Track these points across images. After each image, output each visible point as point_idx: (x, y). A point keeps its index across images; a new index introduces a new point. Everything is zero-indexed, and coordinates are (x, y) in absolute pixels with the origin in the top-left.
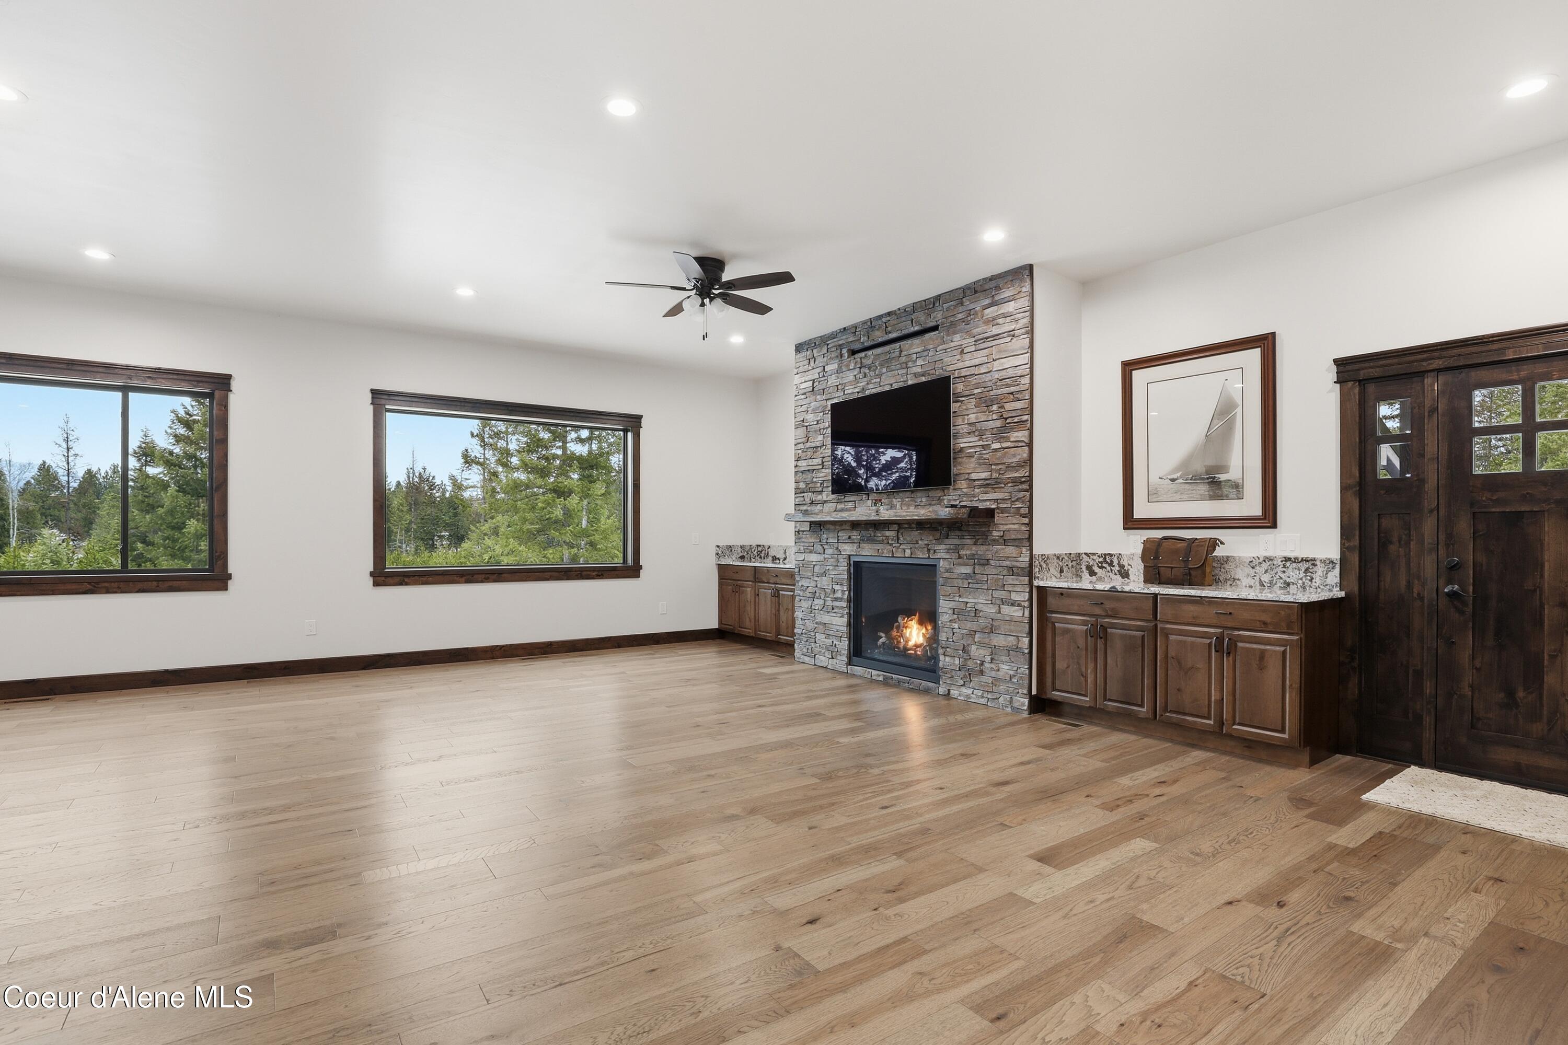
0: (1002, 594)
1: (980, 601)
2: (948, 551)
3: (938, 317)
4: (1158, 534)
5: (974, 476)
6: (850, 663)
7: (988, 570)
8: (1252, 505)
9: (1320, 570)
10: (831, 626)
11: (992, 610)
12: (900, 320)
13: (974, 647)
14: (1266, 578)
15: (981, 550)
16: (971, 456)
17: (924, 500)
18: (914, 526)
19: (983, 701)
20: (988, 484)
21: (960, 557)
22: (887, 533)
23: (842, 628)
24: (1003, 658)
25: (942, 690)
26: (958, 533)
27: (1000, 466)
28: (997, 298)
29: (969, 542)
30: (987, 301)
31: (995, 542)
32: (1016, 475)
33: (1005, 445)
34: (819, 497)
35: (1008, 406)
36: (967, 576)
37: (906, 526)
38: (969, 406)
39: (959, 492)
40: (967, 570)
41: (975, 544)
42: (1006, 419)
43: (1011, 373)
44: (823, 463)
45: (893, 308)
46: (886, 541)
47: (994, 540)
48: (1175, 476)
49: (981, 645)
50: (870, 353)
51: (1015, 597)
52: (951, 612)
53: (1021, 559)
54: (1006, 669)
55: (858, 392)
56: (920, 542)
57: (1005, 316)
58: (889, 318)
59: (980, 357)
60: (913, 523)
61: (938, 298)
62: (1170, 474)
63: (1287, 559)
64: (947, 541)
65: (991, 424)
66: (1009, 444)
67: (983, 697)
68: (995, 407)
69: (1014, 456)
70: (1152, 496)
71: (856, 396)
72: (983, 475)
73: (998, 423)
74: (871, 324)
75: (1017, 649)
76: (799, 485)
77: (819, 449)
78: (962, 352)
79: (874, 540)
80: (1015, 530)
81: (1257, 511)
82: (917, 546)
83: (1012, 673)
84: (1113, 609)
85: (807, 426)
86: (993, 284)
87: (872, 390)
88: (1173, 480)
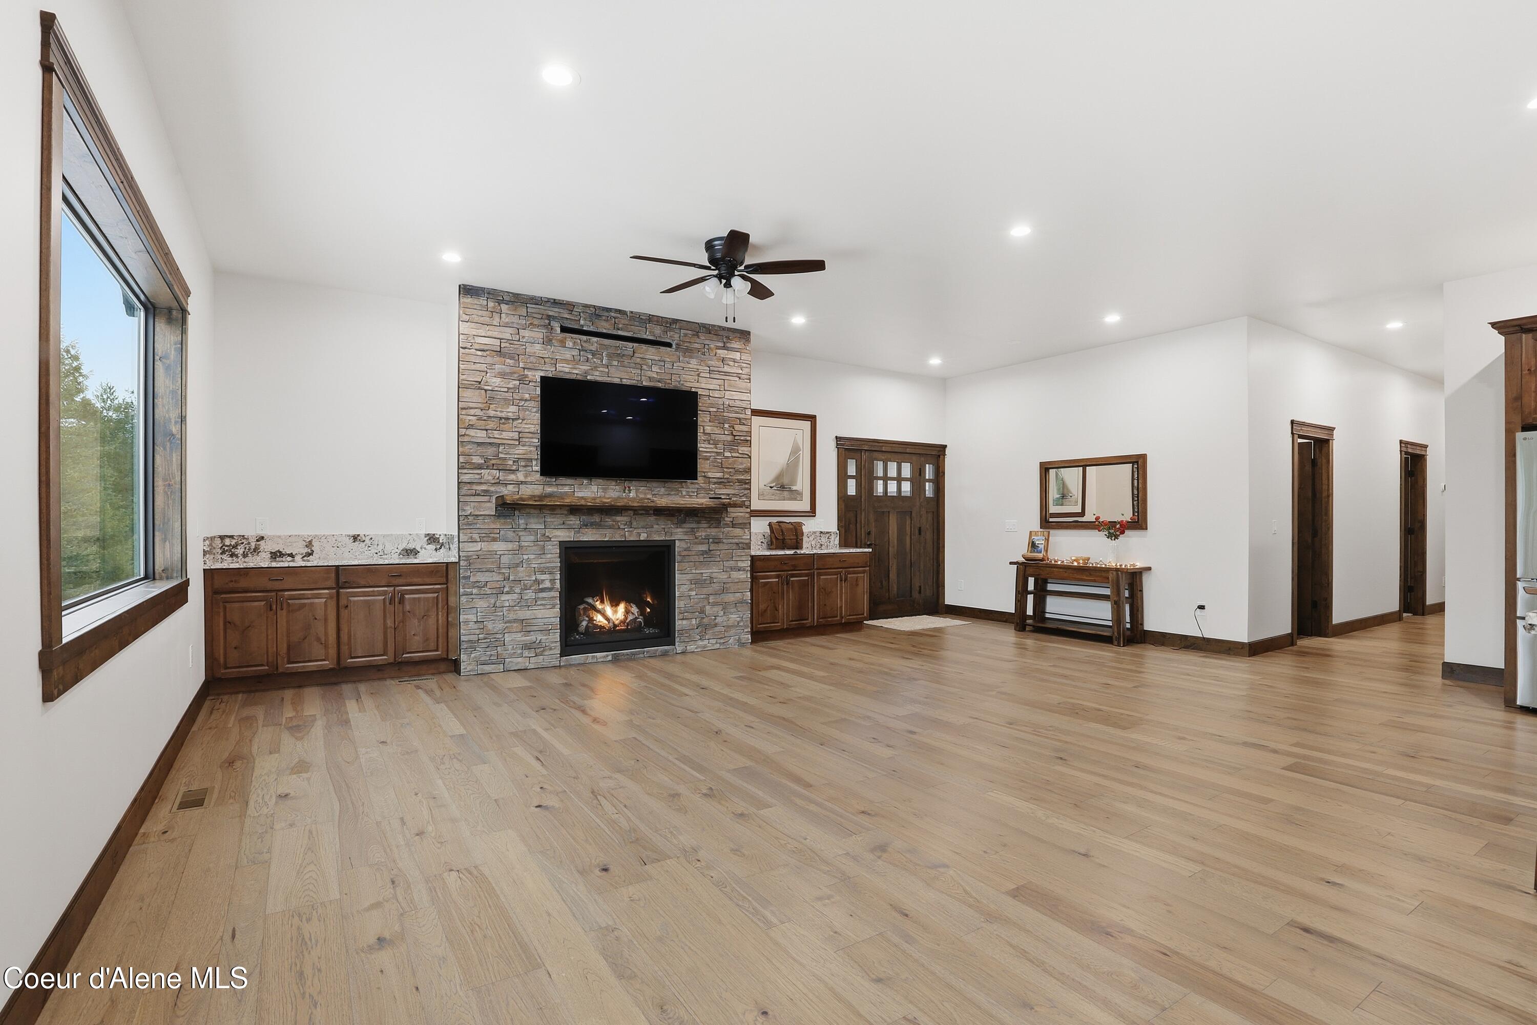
0: (732, 563)
1: (714, 571)
2: (686, 533)
3: (673, 337)
4: (774, 520)
5: (710, 475)
6: (562, 655)
7: (721, 546)
8: (805, 505)
9: (833, 537)
10: (534, 621)
11: (724, 576)
12: (632, 323)
13: (708, 608)
14: (813, 543)
15: (713, 532)
16: (707, 459)
17: (663, 490)
18: (651, 512)
19: (717, 646)
20: (721, 482)
21: (696, 538)
22: (618, 518)
23: (553, 620)
24: (732, 610)
25: (679, 650)
26: (696, 519)
27: (731, 470)
28: (728, 345)
29: (706, 525)
30: (721, 344)
31: (727, 525)
32: (742, 477)
33: (734, 455)
34: (512, 477)
35: (737, 427)
36: (704, 553)
37: (641, 512)
38: (705, 419)
39: (697, 486)
40: (704, 548)
41: (709, 527)
42: (735, 436)
43: (738, 403)
44: (520, 438)
45: (627, 309)
46: (617, 527)
47: (726, 524)
48: (772, 485)
49: (715, 604)
50: (595, 339)
51: (740, 564)
52: (688, 583)
53: (744, 537)
54: (734, 617)
55: (577, 374)
56: (656, 526)
57: (734, 361)
58: (619, 315)
59: (714, 384)
60: (651, 509)
61: (675, 321)
62: (772, 482)
63: (821, 532)
64: (684, 525)
65: (723, 437)
66: (737, 455)
67: (716, 643)
68: (726, 426)
69: (742, 464)
70: (761, 496)
71: (574, 377)
72: (719, 475)
73: (729, 438)
74: (598, 312)
75: (742, 602)
76: (472, 459)
77: (511, 421)
78: (698, 375)
79: (600, 525)
80: (742, 517)
81: (808, 508)
82: (653, 529)
83: (738, 619)
84: (793, 566)
85: (486, 390)
86: (725, 333)
87: (596, 376)
88: (771, 487)
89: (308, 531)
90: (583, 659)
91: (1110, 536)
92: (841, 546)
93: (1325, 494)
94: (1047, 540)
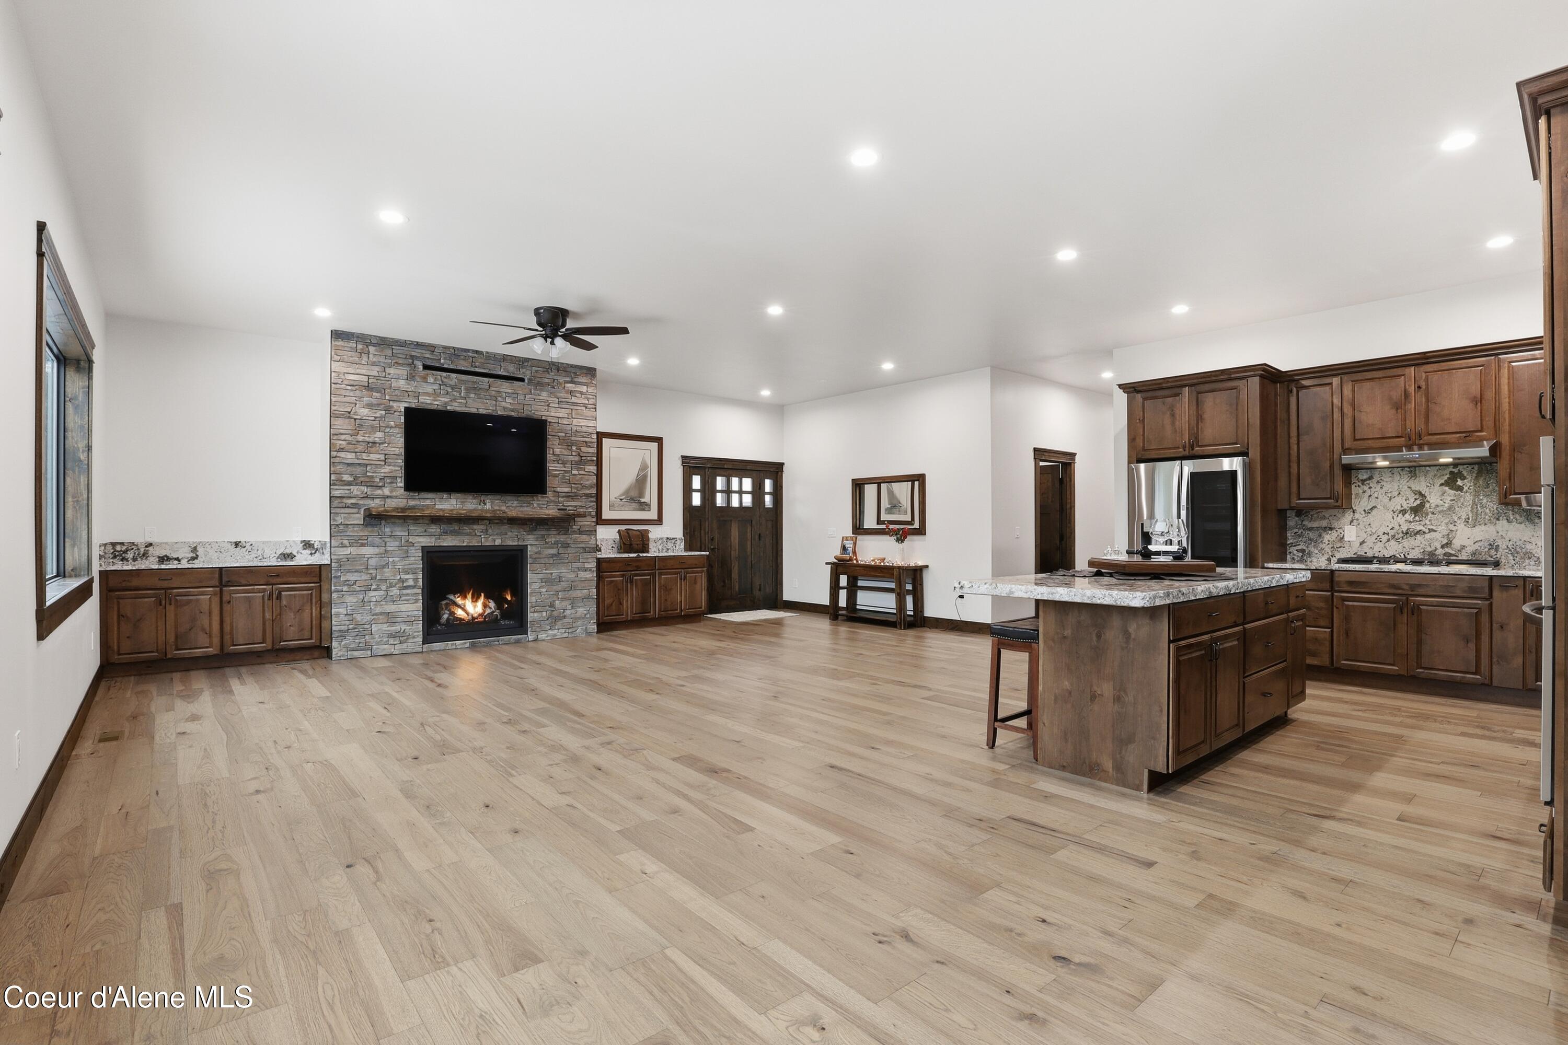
0: (579, 565)
1: (562, 571)
2: (537, 539)
3: (526, 373)
4: (623, 528)
5: (559, 489)
6: (425, 642)
7: (569, 550)
8: (652, 515)
9: (678, 542)
10: (397, 614)
11: (572, 576)
12: (488, 361)
13: (557, 602)
14: (660, 547)
15: (562, 538)
16: (556, 476)
17: (515, 503)
18: (505, 521)
19: (566, 635)
20: (570, 496)
21: (546, 543)
22: (475, 527)
23: (416, 613)
24: (579, 605)
25: (531, 638)
26: (546, 527)
27: (578, 486)
28: (576, 380)
29: (555, 532)
30: (568, 379)
31: (574, 532)
32: (588, 492)
33: (580, 472)
34: (379, 492)
35: (584, 449)
36: (553, 556)
37: (496, 521)
38: (555, 443)
39: (546, 499)
40: (554, 551)
41: (559, 534)
42: (581, 457)
43: (584, 429)
44: (386, 459)
45: (484, 349)
46: (474, 534)
47: (574, 531)
48: (622, 498)
49: (563, 599)
50: (454, 375)
51: (587, 565)
52: (540, 581)
53: (590, 542)
54: (581, 611)
55: (438, 405)
56: (509, 533)
57: (581, 393)
58: (476, 355)
59: (562, 413)
60: (505, 519)
61: (527, 360)
62: (620, 496)
63: (668, 538)
64: (535, 533)
65: (571, 458)
66: (583, 473)
67: (565, 632)
68: (574, 448)
69: (588, 480)
70: (612, 507)
71: (435, 407)
72: (566, 490)
73: (577, 459)
74: (456, 353)
75: (589, 597)
76: (343, 477)
77: (378, 445)
78: (548, 406)
79: (459, 533)
80: (588, 525)
81: (656, 517)
82: (507, 536)
83: (585, 612)
84: (636, 566)
85: (355, 419)
86: (573, 370)
87: (456, 407)
88: (621, 500)
89: (193, 539)
90: (443, 646)
91: (898, 540)
92: (686, 550)
93: (1068, 506)
94: (855, 544)
